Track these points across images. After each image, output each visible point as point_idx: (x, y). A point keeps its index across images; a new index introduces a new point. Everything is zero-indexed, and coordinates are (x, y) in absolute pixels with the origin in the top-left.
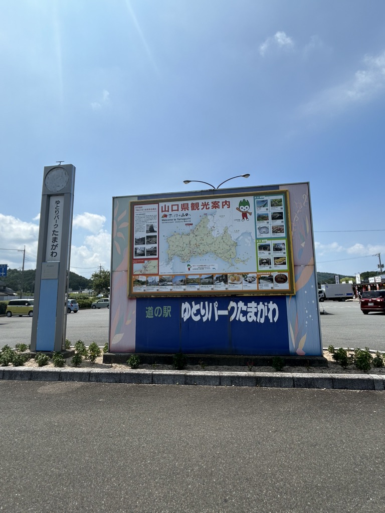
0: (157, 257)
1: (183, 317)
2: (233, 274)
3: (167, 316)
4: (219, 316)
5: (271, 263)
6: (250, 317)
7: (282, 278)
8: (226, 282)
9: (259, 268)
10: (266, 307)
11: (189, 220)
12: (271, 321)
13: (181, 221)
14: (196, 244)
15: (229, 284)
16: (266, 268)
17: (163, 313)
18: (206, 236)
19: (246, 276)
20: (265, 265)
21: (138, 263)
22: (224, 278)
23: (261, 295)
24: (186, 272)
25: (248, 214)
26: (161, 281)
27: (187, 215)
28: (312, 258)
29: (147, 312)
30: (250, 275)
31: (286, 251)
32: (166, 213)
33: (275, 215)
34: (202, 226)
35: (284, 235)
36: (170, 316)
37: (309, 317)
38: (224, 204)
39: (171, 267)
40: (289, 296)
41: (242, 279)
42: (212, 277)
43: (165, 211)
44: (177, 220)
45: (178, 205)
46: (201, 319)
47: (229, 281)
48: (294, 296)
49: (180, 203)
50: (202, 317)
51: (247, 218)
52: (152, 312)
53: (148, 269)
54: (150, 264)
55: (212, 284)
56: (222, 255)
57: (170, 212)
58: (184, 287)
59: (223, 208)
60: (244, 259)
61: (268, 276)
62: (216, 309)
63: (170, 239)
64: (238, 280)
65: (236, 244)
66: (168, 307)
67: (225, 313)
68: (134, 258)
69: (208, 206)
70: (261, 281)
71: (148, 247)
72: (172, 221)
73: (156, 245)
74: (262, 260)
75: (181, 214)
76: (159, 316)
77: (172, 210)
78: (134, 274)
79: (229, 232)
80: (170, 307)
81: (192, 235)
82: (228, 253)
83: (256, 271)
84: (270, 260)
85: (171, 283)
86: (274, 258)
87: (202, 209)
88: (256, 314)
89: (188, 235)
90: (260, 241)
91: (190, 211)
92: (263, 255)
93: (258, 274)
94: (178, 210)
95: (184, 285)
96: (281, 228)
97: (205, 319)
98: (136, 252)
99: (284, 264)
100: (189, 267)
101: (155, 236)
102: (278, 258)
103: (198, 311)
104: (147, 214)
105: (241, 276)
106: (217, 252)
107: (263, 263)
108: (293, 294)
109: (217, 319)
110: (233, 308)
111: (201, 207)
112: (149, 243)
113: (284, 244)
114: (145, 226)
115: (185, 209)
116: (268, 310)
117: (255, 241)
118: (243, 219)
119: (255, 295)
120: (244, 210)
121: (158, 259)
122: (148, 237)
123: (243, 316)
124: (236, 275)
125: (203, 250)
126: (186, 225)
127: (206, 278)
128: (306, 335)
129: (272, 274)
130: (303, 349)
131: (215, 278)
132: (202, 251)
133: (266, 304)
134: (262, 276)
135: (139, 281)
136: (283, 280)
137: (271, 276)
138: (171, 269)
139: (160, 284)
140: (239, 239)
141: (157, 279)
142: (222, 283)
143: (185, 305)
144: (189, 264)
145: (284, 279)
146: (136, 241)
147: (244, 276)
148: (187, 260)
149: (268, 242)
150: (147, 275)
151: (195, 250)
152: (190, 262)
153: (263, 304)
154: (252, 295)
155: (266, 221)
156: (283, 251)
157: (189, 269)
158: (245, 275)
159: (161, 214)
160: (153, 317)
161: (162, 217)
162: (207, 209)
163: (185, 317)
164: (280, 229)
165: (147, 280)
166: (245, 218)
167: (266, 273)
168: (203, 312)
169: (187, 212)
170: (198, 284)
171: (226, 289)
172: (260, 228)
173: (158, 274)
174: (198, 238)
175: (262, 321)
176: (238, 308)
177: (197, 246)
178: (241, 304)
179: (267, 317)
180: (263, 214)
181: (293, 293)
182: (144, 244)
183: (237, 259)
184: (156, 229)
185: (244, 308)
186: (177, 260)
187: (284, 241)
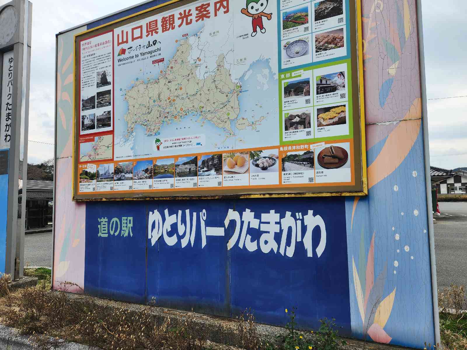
0: (110, 129)
1: (149, 237)
2: (232, 153)
3: (126, 234)
4: (209, 238)
5: (309, 123)
6: (266, 242)
7: (334, 157)
8: (218, 169)
9: (284, 136)
10: (299, 223)
11: (158, 52)
12: (310, 254)
13: (146, 56)
14: (169, 98)
15: (225, 174)
16: (300, 134)
17: (121, 229)
18: (186, 80)
19: (258, 155)
20: (296, 128)
21: (86, 141)
22: (216, 161)
23: (287, 196)
24: (154, 153)
25: (264, 19)
26: (118, 171)
27: (155, 42)
28: (417, 102)
29: (99, 226)
30: (265, 153)
31: (346, 91)
32: (125, 46)
33: (323, 7)
34: (179, 61)
35: (342, 52)
36: (131, 235)
37: (402, 250)
38: (218, 5)
39: (131, 146)
40: (352, 199)
41: (250, 162)
42: (194, 161)
43: (123, 42)
44: (140, 57)
45: (141, 27)
46: (179, 243)
47: (225, 168)
48: (365, 198)
49: (144, 22)
50: (180, 238)
51: (262, 28)
52: (106, 226)
53: (99, 151)
54: (101, 144)
55: (195, 174)
56: (213, 115)
57: (130, 43)
58: (150, 181)
59: (216, 15)
60: (253, 120)
61: (301, 153)
62: (203, 224)
63: (129, 94)
64: (242, 166)
65: (239, 90)
66: (129, 218)
67: (219, 232)
68: (82, 133)
69: (189, 18)
70: (287, 164)
71: (99, 112)
72: (132, 60)
73: (109, 108)
74: (292, 117)
75: (146, 44)
76: (116, 234)
77: (133, 39)
78: (82, 160)
79: (227, 66)
80: (131, 218)
81: (162, 81)
82: (225, 109)
83: (278, 144)
84: (308, 116)
85: (130, 175)
86: (318, 110)
87: (180, 26)
88: (278, 237)
89: (157, 82)
90: (288, 75)
91: (160, 36)
92: (293, 106)
93: (281, 149)
94: (141, 37)
95: (150, 177)
96: (336, 35)
97: (184, 243)
98: (83, 122)
99: (342, 121)
100: (159, 143)
101: (109, 92)
102: (327, 110)
103: (174, 228)
104: (98, 53)
105: (247, 157)
106: (204, 110)
107: (292, 125)
108: (360, 194)
109: (204, 243)
110: (233, 223)
111: (177, 22)
112: (100, 105)
113: (342, 74)
114: (95, 75)
115: (152, 31)
116: (304, 229)
117: (276, 77)
118: (255, 30)
119: (274, 196)
120: (257, 10)
121: (112, 132)
122: (99, 94)
123: (252, 241)
124: (238, 154)
125: (182, 109)
126: (154, 62)
127: (185, 164)
128: (394, 292)
129: (312, 147)
130: (385, 329)
131: (199, 163)
132: (179, 110)
133: (299, 215)
134: (289, 154)
135: (86, 173)
136: (337, 161)
137: (309, 152)
138: (132, 149)
139: (115, 178)
140: (246, 78)
141: (111, 167)
142: (213, 172)
143: (154, 216)
144: (158, 137)
145: (340, 159)
146: (83, 104)
147: (252, 156)
148: (155, 130)
149: (304, 75)
150: (98, 162)
151: (167, 111)
152: (159, 134)
153: (294, 216)
154: (267, 196)
155: (301, 28)
156: (339, 92)
157: (158, 148)
158: (254, 154)
159: (118, 49)
160: (106, 235)
161: (119, 55)
162: (187, 24)
163: (154, 237)
164: (334, 39)
165: (98, 171)
166: (258, 29)
167: (298, 147)
168: (181, 229)
169: (155, 37)
170: (172, 175)
171: (220, 183)
172: (288, 46)
173: (112, 160)
174: (173, 86)
175: (290, 252)
176: (242, 223)
177: (171, 102)
178: (248, 215)
179: (300, 246)
180: (296, 12)
181: (362, 191)
182: (93, 107)
183: (241, 121)
184: (109, 79)
185: (255, 224)
186: (140, 133)
187: (344, 67)
